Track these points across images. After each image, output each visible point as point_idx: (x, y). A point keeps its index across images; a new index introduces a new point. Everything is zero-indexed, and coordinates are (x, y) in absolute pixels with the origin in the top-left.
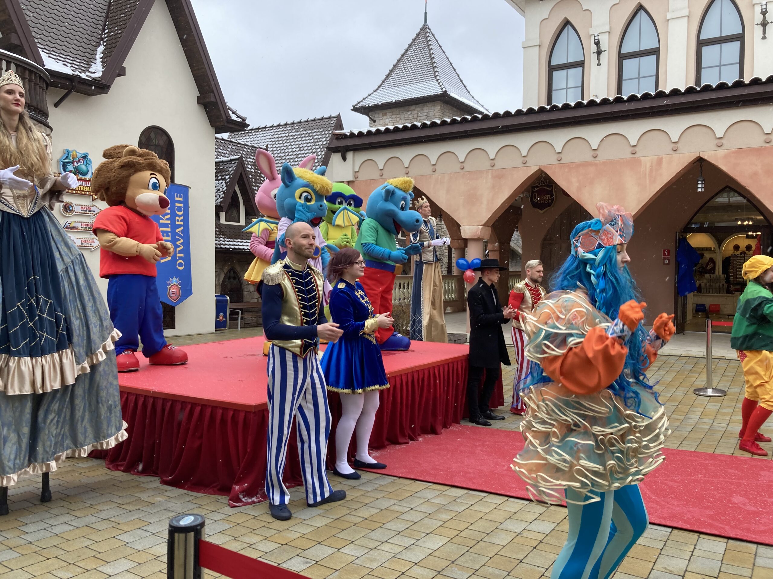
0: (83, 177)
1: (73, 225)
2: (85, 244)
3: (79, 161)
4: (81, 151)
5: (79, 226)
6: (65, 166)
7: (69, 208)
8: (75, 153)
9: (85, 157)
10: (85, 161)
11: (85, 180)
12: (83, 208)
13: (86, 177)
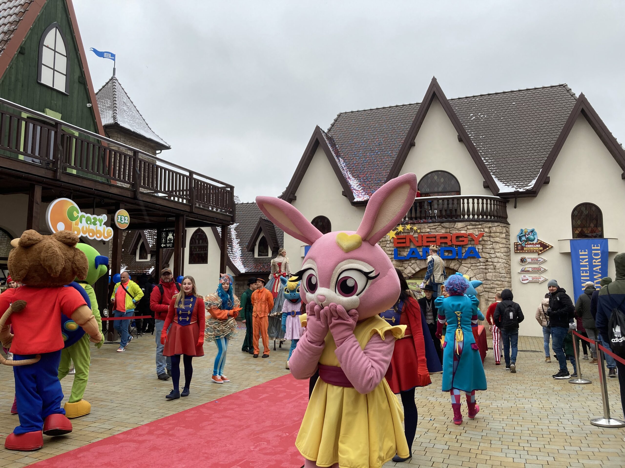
0: (532, 243)
1: (527, 269)
2: (535, 280)
3: (529, 234)
4: (530, 228)
5: (530, 269)
6: (520, 238)
7: (524, 260)
8: (526, 230)
9: (532, 231)
10: (533, 234)
11: (533, 244)
12: (532, 259)
13: (533, 242)
